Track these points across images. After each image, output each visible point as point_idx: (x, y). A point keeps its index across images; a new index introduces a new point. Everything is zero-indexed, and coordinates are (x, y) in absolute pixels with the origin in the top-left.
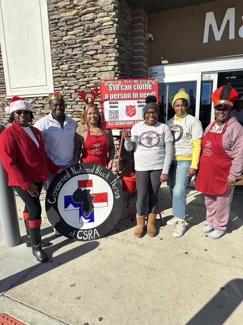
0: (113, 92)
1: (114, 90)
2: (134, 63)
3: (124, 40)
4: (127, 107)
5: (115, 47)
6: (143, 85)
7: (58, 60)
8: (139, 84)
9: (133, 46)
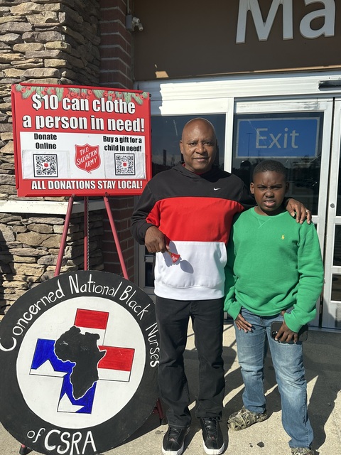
0: (45, 112)
1: (47, 107)
2: (103, 71)
3: (80, 19)
4: (78, 148)
5: (59, 29)
6: (116, 102)
8: (106, 100)
9: (101, 36)
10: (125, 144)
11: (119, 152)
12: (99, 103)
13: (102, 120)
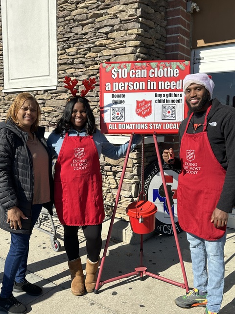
0: (119, 80)
1: (120, 77)
2: (167, 45)
3: (152, 11)
4: (138, 102)
5: (137, 21)
6: (165, 70)
7: (65, 41)
9: (167, 20)
10: (170, 98)
11: (165, 103)
12: (153, 71)
13: (155, 83)
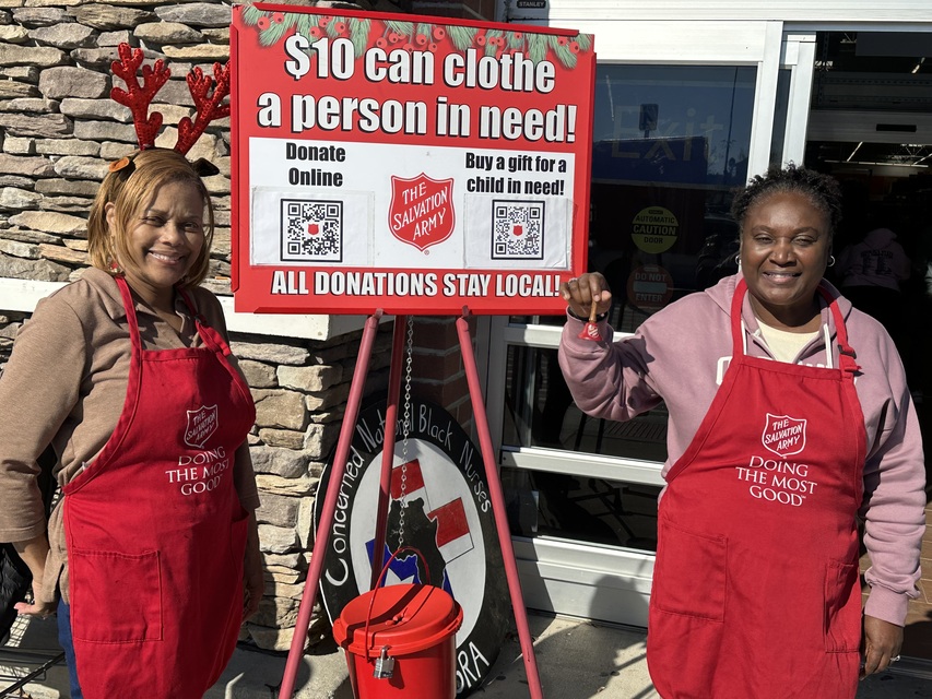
4: (399, 185)
6: (506, 61)
10: (522, 176)
11: (505, 195)
12: (461, 63)
13: (466, 109)
